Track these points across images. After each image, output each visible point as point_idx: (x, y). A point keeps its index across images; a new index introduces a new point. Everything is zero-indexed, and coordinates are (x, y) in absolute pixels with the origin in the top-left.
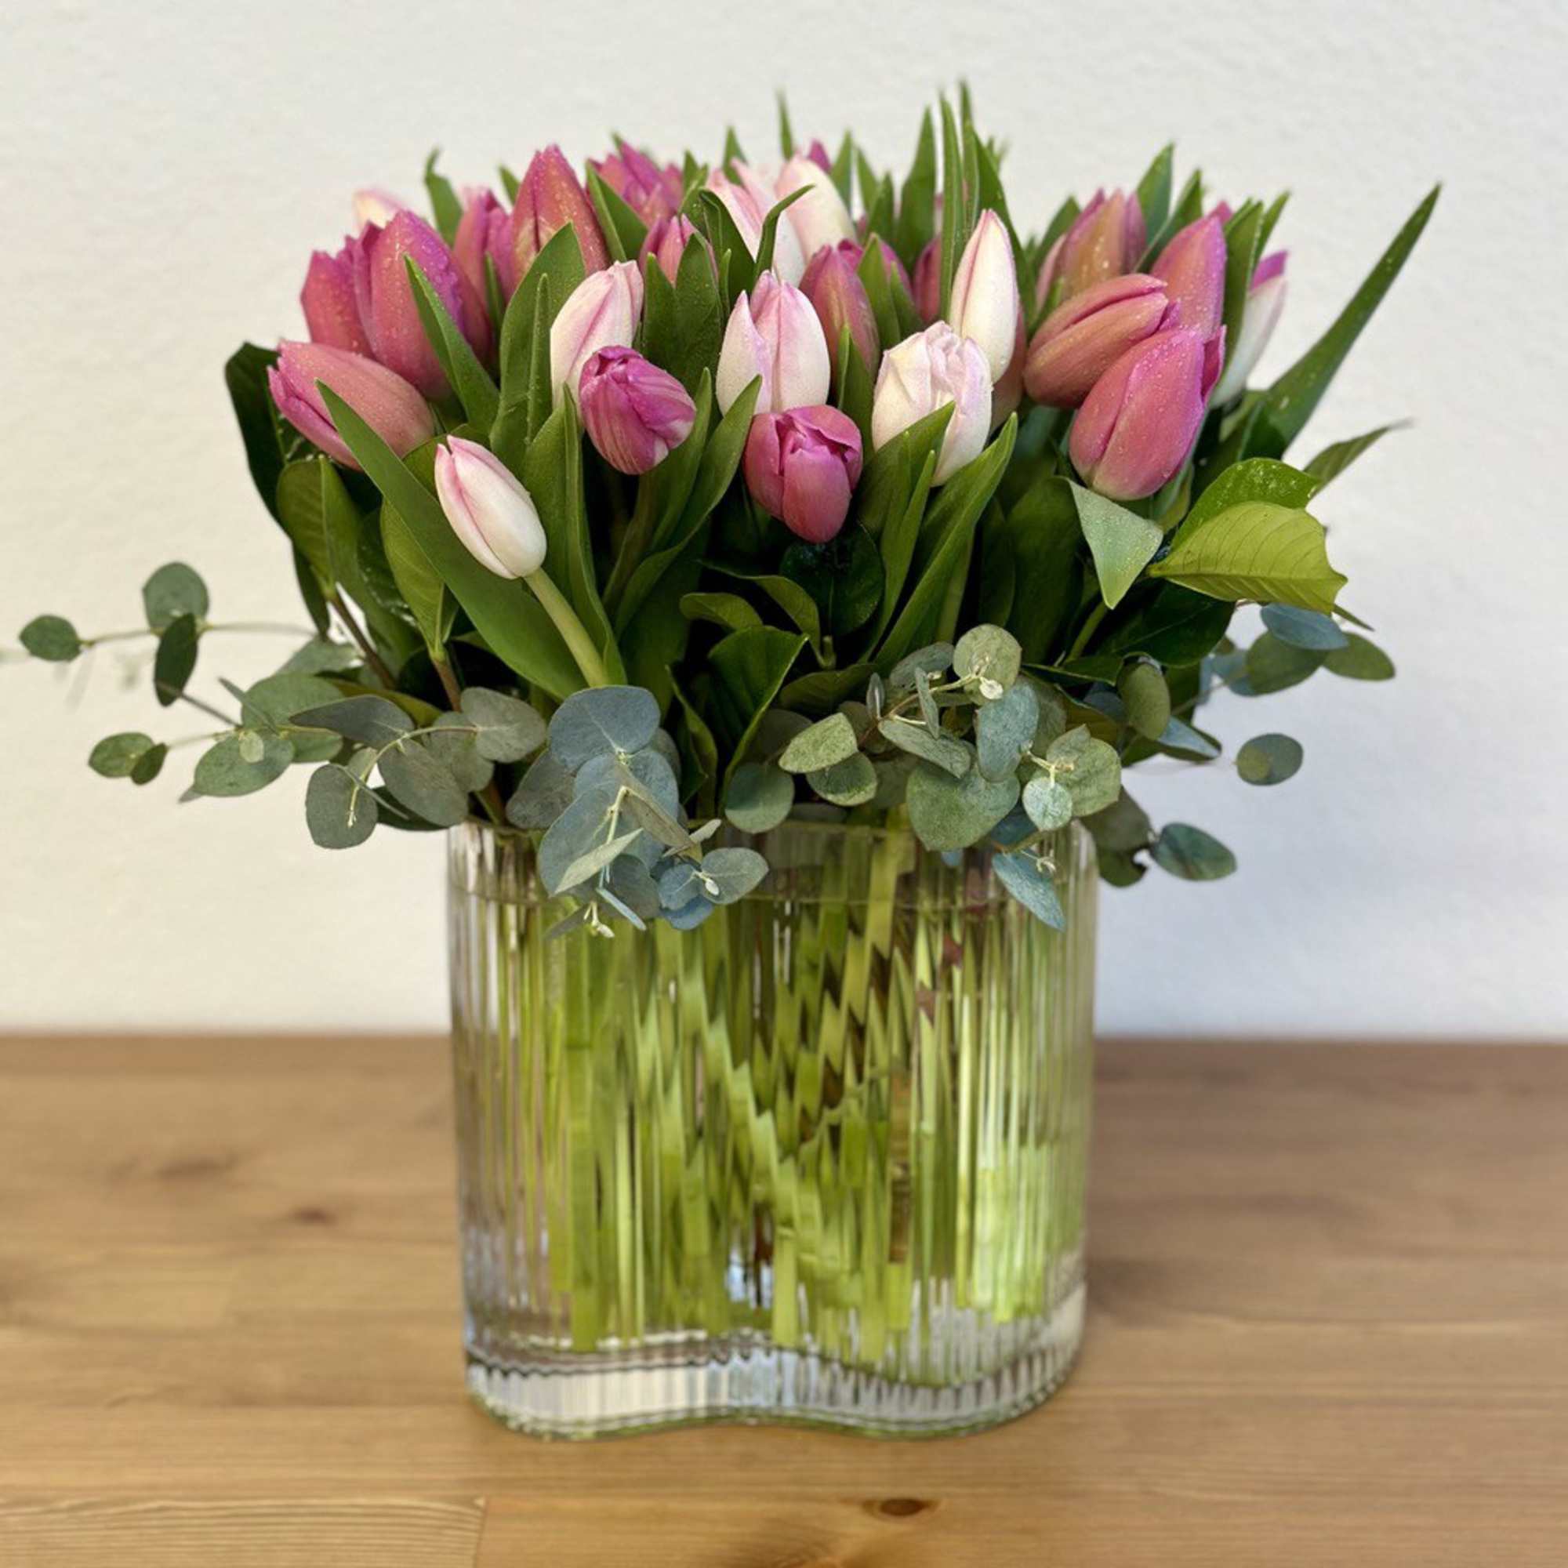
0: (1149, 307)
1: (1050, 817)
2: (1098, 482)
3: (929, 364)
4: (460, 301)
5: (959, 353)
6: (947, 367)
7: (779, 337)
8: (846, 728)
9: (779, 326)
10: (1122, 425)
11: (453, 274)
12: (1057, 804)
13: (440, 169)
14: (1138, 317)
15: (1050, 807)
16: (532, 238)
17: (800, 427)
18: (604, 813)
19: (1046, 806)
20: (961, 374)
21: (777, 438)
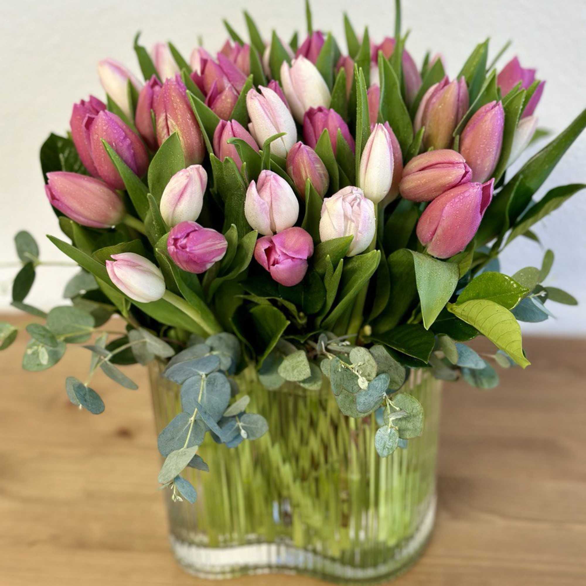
0: (455, 173)
1: (387, 449)
2: (429, 251)
3: (342, 212)
4: (132, 151)
5: (359, 204)
6: (353, 211)
7: (272, 198)
8: (306, 364)
9: (271, 194)
10: (439, 232)
11: (128, 139)
12: (391, 440)
13: (142, 42)
14: (450, 178)
15: (387, 442)
16: (164, 123)
17: (277, 250)
18: (188, 421)
19: (385, 443)
20: (359, 215)
21: (266, 257)
